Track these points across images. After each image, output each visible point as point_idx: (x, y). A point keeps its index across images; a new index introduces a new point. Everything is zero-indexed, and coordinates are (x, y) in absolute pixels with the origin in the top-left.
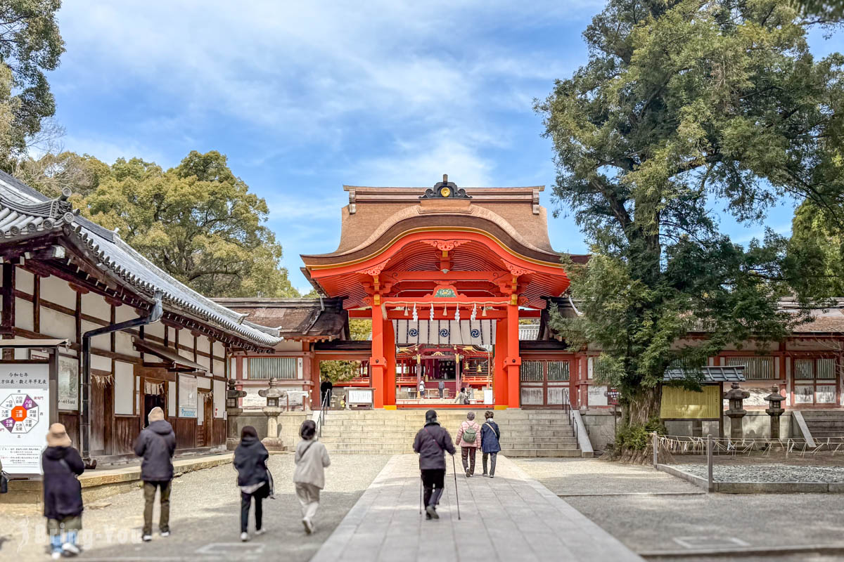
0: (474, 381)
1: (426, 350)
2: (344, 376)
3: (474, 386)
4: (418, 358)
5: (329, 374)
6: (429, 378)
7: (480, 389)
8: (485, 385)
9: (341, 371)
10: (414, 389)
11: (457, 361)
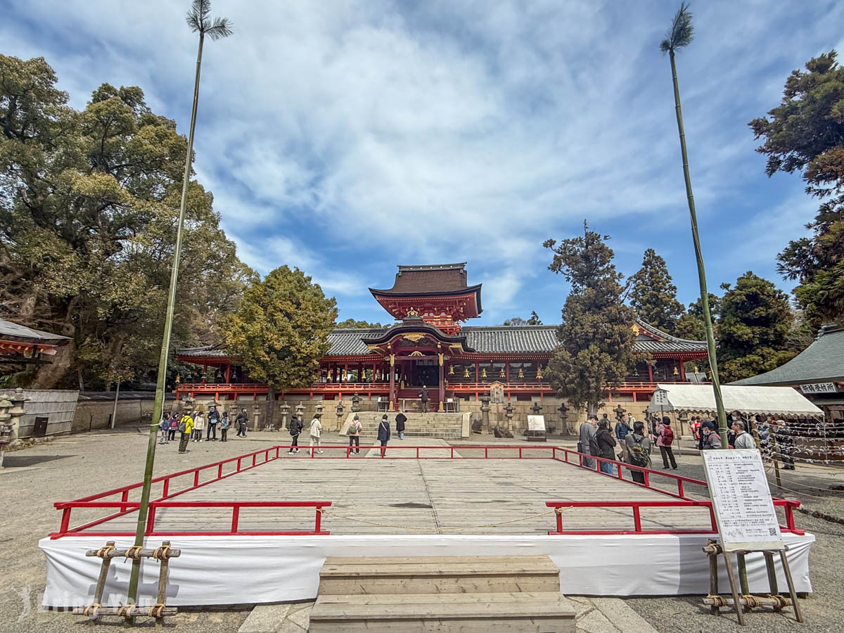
0: (460, 388)
1: (402, 349)
2: (297, 381)
3: (459, 395)
4: (392, 359)
5: (277, 379)
6: (406, 385)
7: (467, 399)
8: (474, 394)
9: (293, 374)
10: (386, 398)
11: (441, 363)
